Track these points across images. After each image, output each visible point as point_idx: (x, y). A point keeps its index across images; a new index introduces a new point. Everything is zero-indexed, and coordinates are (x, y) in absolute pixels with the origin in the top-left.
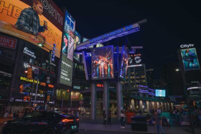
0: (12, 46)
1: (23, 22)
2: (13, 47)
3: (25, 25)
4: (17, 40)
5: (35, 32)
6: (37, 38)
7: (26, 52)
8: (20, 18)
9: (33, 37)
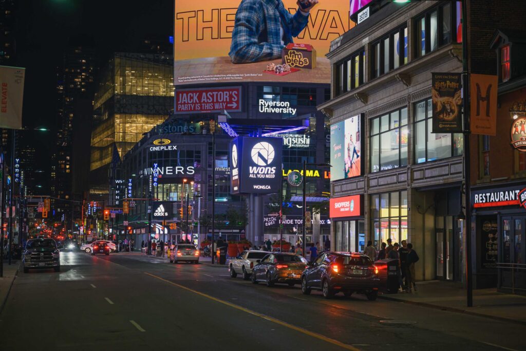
0: (235, 105)
1: (243, 39)
2: (237, 108)
3: (250, 44)
4: (240, 88)
5: (276, 51)
6: (284, 62)
7: (265, 110)
8: (236, 34)
9: (273, 65)
